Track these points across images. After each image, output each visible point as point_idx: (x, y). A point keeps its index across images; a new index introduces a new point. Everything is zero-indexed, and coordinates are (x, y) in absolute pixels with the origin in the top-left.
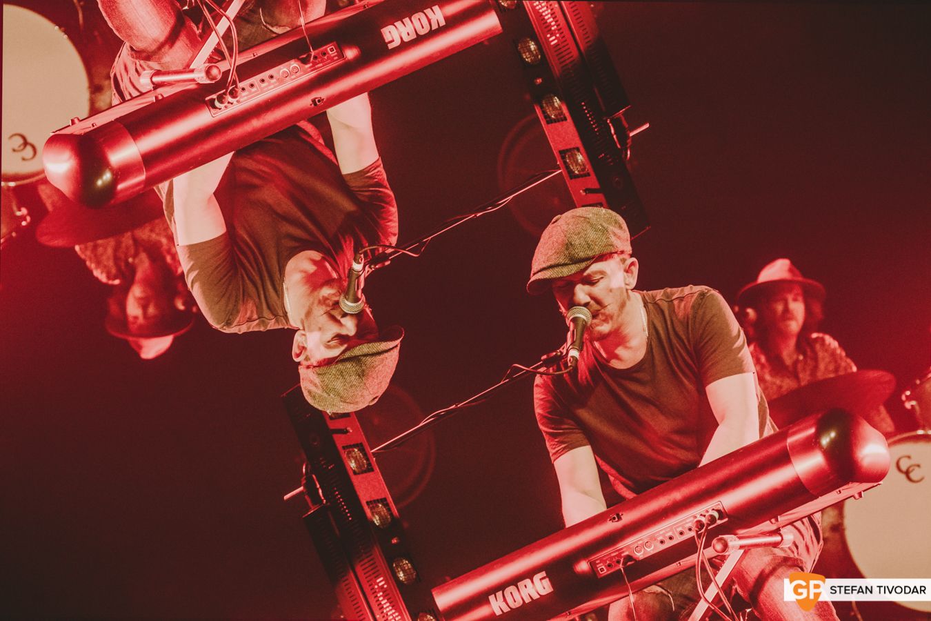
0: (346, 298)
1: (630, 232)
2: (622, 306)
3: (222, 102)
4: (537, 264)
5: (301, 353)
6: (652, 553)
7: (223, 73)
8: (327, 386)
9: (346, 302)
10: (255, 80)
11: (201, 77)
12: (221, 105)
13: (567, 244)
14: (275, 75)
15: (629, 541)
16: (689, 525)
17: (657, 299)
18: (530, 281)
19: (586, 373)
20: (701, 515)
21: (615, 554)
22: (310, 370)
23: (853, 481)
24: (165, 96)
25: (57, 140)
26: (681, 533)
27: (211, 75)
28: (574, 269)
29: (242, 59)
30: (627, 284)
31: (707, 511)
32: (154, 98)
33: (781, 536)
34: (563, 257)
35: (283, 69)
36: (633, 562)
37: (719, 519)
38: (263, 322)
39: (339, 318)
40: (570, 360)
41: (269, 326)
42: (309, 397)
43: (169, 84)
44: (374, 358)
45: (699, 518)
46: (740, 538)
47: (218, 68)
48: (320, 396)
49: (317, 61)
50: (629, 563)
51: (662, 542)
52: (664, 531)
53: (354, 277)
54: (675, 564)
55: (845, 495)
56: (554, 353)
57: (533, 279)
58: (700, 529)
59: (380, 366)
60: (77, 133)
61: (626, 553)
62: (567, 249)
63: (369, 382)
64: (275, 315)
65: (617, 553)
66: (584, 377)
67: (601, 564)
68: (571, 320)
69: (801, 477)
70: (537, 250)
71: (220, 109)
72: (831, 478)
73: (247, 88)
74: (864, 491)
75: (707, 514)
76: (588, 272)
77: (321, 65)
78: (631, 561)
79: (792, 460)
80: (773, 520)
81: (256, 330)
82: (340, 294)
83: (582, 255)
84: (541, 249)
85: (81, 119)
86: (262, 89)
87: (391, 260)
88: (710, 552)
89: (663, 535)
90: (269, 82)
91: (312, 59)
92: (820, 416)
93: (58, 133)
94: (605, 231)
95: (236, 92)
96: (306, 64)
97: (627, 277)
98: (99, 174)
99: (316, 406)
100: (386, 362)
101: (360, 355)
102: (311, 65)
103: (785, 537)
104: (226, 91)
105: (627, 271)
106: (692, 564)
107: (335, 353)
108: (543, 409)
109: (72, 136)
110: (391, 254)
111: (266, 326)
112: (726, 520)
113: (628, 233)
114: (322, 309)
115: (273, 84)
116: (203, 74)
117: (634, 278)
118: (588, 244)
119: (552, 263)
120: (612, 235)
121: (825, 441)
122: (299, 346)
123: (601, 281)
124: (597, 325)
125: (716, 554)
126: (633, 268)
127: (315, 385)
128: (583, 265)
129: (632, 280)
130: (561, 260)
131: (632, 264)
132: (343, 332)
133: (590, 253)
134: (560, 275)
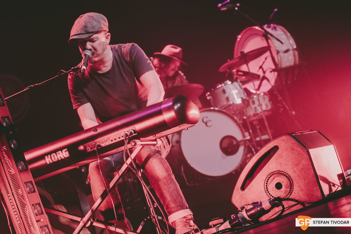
0: (89, 56)
1: (108, 23)
2: (104, 50)
3: (131, 132)
4: (73, 33)
5: (108, 36)
6: (108, 144)
7: (130, 143)
9: (89, 55)
10: (118, 140)
11: (138, 142)
12: (132, 131)
13: (85, 26)
14: (110, 141)
15: (99, 139)
16: (122, 135)
17: (116, 48)
18: (70, 39)
19: (87, 75)
20: (127, 131)
21: (94, 144)
22: (105, 30)
23: (185, 123)
24: (152, 136)
25: (193, 122)
26: (119, 138)
27: (134, 143)
28: (87, 36)
29: (122, 148)
30: (106, 43)
31: (130, 130)
32: (156, 135)
33: (157, 142)
34: (83, 31)
35: (107, 144)
36: (100, 147)
37: (134, 134)
40: (82, 70)
43: (150, 141)
44: (81, 33)
45: (126, 132)
46: (141, 141)
47: (132, 145)
48: (101, 20)
49: (94, 145)
50: (99, 148)
51: (112, 141)
52: (113, 137)
53: (85, 64)
54: (116, 149)
55: (182, 128)
56: (76, 67)
57: (71, 38)
58: (127, 137)
59: (78, 29)
60: (186, 124)
61: (98, 144)
62: (85, 28)
63: (83, 24)
65: (95, 143)
66: (87, 76)
67: (88, 147)
68: (84, 55)
69: (166, 120)
70: (73, 27)
71: (132, 130)
72: (177, 121)
73: (121, 137)
74: (189, 127)
75: (129, 131)
76: (92, 37)
77: (93, 144)
78: (99, 147)
79: (163, 113)
80: (154, 135)
81: (122, 44)
82: (91, 58)
83: (90, 31)
84: (75, 27)
85: (185, 130)
86: (116, 136)
87: (71, 69)
88: (129, 146)
89: (113, 138)
90: (113, 139)
91: (96, 146)
92: (174, 98)
93: (194, 125)
94: (99, 22)
95: (125, 136)
96: (99, 145)
97: (106, 40)
98: (179, 108)
100: (76, 31)
101: (86, 34)
102: (97, 144)
103: (158, 142)
104: (129, 136)
105: (107, 38)
106: (123, 150)
107: (95, 36)
108: (72, 88)
109: (188, 124)
110: (71, 71)
111: (119, 46)
112: (136, 134)
113: (108, 24)
115: (112, 138)
116: (137, 143)
117: (109, 41)
118: (93, 27)
119: (79, 33)
120: (102, 24)
121: (176, 107)
123: (97, 41)
124: (93, 58)
125: (132, 147)
126: (108, 37)
127: (103, 24)
128: (90, 35)
129: (108, 41)
130: (83, 32)
131: (109, 35)
132: (91, 43)
133: (94, 30)
134: (82, 38)
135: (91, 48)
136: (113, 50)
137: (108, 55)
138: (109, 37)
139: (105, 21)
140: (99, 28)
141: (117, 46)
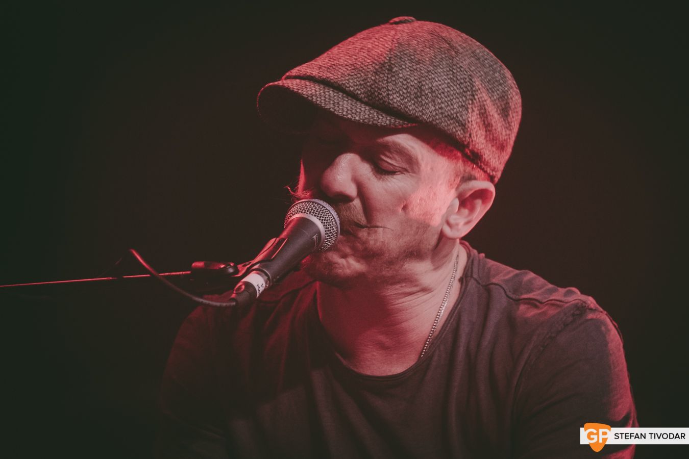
8: (462, 95)
17: (494, 281)
28: (362, 113)
30: (448, 223)
38: (515, 291)
39: (357, 203)
41: (511, 275)
42: (512, 105)
44: (343, 81)
48: (491, 91)
57: (283, 82)
64: (487, 289)
83: (395, 100)
87: (189, 267)
94: (469, 93)
99: (511, 82)
101: (362, 102)
105: (466, 202)
107: (404, 140)
114: (376, 240)
117: (468, 223)
118: (420, 89)
119: (333, 77)
120: (476, 112)
122: (472, 210)
126: (479, 202)
127: (484, 115)
128: (384, 120)
129: (464, 224)
130: (352, 84)
131: (482, 194)
132: (365, 170)
133: (412, 108)
134: (330, 106)
135: (352, 190)
136: (472, 284)
137: (425, 290)
138: (481, 210)
139: (505, 112)
140: (450, 117)
141: (503, 273)
